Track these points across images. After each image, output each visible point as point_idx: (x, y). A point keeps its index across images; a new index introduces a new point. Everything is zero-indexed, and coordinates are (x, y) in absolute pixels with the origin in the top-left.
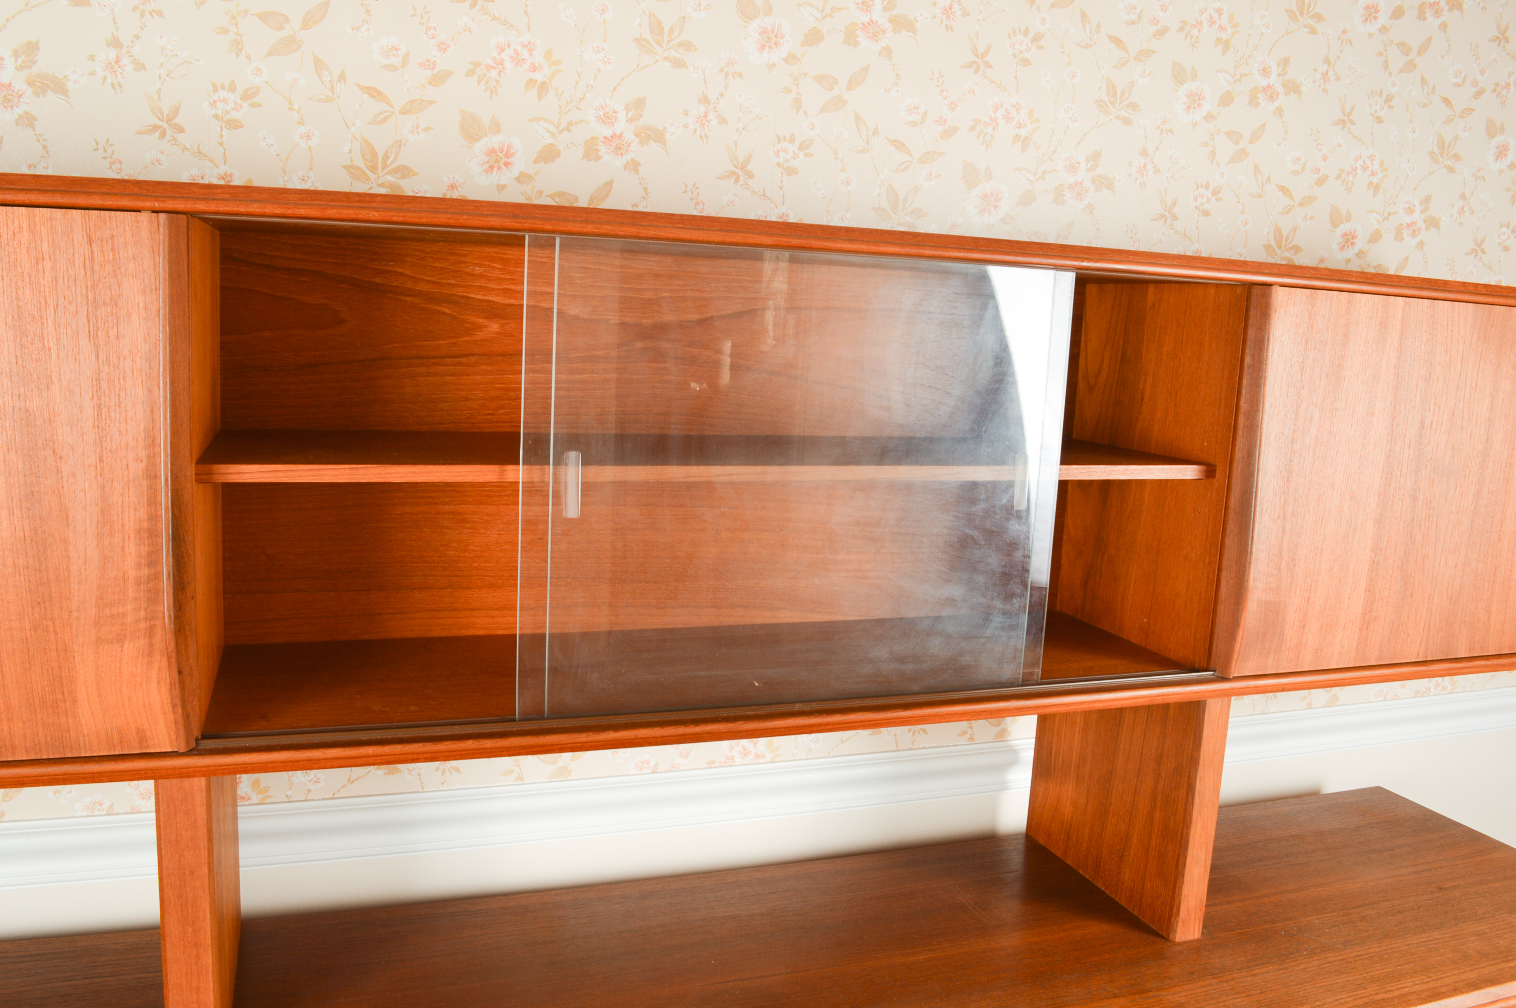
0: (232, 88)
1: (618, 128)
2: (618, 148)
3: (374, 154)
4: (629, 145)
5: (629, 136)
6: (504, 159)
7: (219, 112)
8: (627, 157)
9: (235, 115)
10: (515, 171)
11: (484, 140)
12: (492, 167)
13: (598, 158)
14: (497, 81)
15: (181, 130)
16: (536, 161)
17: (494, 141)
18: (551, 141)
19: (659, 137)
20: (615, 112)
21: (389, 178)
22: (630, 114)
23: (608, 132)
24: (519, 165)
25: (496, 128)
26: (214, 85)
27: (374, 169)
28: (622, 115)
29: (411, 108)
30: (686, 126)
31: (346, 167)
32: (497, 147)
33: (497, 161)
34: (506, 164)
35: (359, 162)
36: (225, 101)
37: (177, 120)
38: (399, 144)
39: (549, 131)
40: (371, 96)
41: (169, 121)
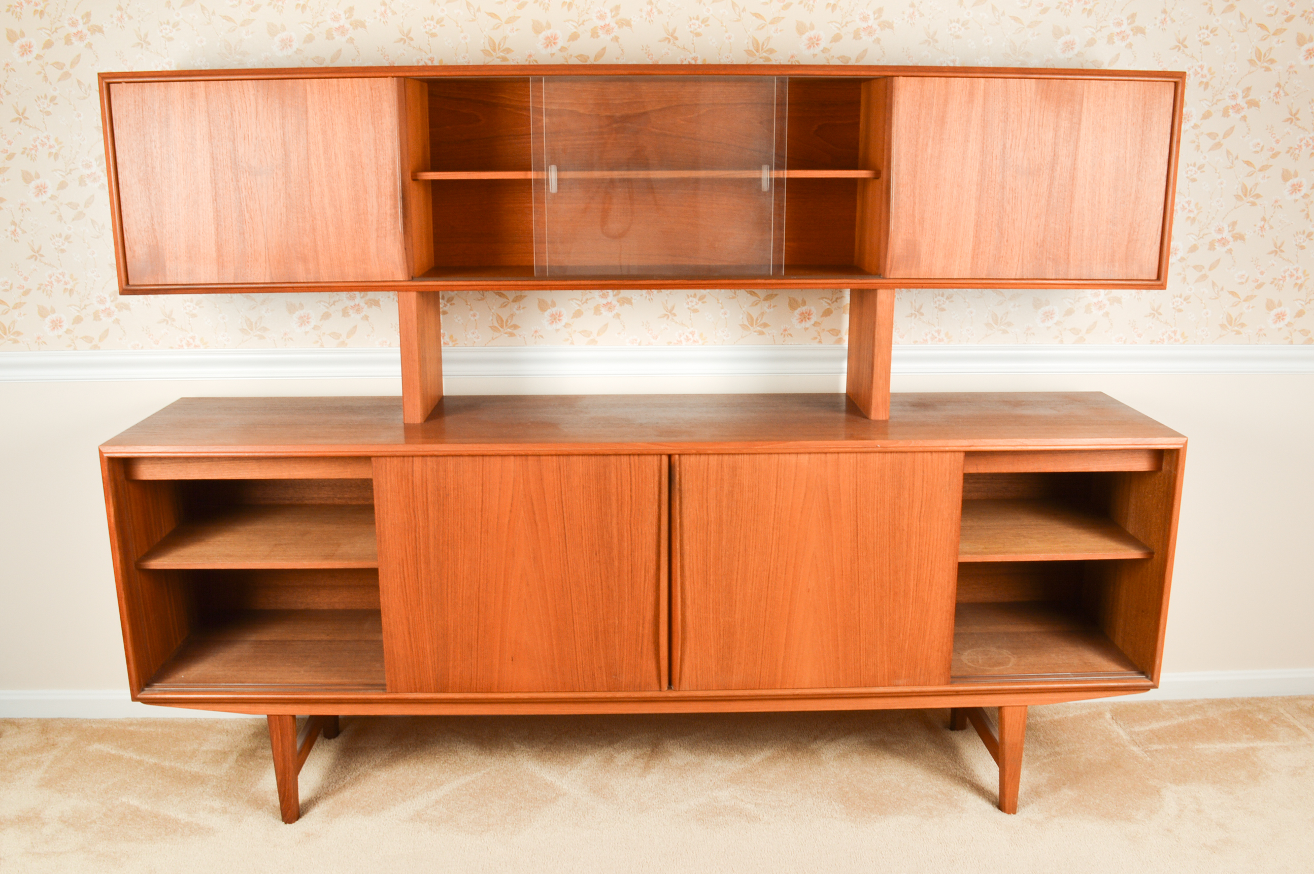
0: (432, 19)
1: (607, 21)
2: (608, 31)
3: (494, 44)
4: (613, 29)
5: (613, 25)
6: (553, 41)
7: (427, 30)
8: (613, 35)
9: (434, 31)
10: (559, 46)
11: (544, 33)
12: (548, 45)
13: (598, 36)
14: (548, 4)
15: (412, 39)
16: (569, 41)
17: (548, 33)
18: (575, 30)
19: (628, 23)
20: (605, 13)
21: (502, 54)
22: (613, 14)
23: (602, 23)
24: (561, 43)
25: (549, 26)
26: (425, 18)
27: (494, 50)
28: (609, 15)
29: (510, 21)
30: (641, 17)
31: (482, 51)
32: (550, 36)
33: (550, 42)
34: (554, 43)
35: (488, 48)
36: (429, 25)
37: (411, 35)
38: (505, 38)
39: (574, 26)
40: (491, 16)
41: (407, 36)
